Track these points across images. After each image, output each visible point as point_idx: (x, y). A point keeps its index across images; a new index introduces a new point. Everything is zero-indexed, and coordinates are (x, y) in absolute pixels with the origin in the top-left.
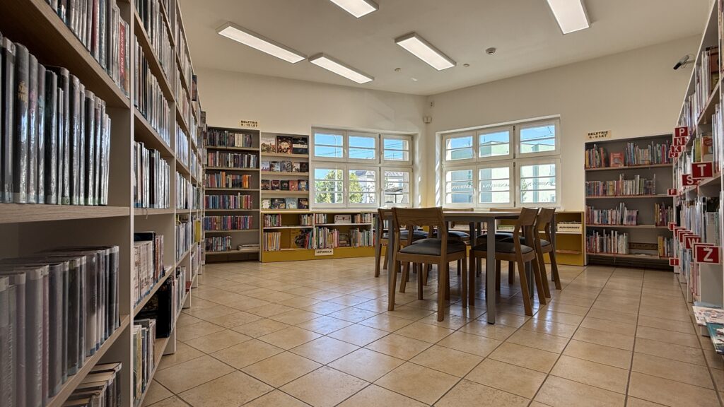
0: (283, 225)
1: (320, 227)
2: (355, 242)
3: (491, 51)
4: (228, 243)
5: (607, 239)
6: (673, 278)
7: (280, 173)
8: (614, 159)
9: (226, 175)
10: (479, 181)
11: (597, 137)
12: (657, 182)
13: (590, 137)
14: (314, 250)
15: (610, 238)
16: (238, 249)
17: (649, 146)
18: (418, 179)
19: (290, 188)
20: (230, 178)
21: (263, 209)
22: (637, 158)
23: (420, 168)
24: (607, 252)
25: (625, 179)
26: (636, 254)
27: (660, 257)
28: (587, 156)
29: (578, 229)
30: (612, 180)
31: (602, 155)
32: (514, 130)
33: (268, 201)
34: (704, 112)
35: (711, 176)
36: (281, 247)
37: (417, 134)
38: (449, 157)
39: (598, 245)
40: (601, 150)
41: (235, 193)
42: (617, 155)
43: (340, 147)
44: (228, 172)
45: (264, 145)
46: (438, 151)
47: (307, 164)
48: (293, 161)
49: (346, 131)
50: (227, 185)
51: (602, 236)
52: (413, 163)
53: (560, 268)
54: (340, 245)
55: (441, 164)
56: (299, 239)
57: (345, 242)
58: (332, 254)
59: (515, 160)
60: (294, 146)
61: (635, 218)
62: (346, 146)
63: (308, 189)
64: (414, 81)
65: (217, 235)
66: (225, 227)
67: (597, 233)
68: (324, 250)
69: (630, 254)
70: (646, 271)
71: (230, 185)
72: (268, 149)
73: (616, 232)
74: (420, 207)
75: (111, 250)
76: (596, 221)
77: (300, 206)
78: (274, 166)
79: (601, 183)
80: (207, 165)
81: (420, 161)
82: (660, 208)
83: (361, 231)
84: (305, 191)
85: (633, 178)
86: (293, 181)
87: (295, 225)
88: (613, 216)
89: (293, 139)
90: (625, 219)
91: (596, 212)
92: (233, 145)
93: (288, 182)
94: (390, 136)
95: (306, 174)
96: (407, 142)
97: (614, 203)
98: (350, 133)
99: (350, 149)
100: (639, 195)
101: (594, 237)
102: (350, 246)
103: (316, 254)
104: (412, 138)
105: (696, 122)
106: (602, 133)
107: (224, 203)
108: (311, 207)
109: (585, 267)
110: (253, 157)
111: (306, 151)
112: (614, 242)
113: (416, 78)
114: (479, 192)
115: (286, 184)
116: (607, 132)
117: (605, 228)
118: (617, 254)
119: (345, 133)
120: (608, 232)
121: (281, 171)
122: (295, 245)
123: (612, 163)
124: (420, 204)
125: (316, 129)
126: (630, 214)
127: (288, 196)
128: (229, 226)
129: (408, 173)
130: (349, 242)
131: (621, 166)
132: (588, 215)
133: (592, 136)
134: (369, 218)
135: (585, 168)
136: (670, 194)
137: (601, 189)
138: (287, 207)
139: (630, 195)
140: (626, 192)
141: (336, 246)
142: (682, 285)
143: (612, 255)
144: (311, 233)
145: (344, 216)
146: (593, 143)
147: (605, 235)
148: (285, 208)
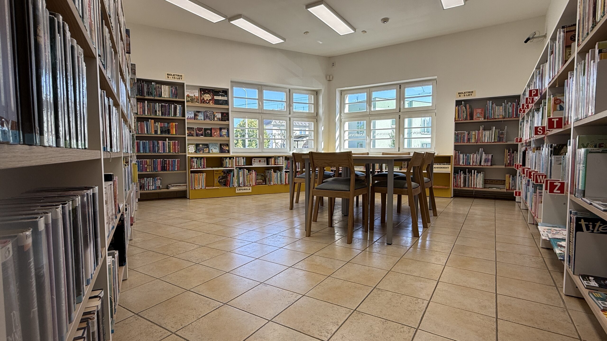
0: (207, 167)
1: (240, 168)
2: (270, 181)
3: (385, 20)
4: (158, 183)
5: (469, 177)
6: (515, 205)
7: (203, 122)
8: (477, 113)
9: (155, 123)
10: (371, 130)
11: (465, 95)
12: (507, 132)
13: (460, 96)
14: (235, 188)
15: (471, 175)
16: (167, 188)
17: (503, 104)
18: (322, 129)
19: (213, 135)
20: (158, 125)
21: (189, 153)
22: (494, 113)
23: (323, 119)
24: (468, 187)
25: (484, 129)
26: (489, 188)
27: (507, 190)
28: (457, 111)
29: (447, 169)
30: (475, 130)
31: (468, 110)
32: (400, 88)
33: (193, 146)
34: (556, 77)
35: (562, 128)
36: (206, 186)
37: (321, 89)
38: (346, 110)
39: (462, 181)
40: (468, 106)
41: (164, 139)
42: (479, 111)
43: (256, 99)
44: (157, 120)
45: (188, 96)
46: (338, 104)
47: (228, 114)
48: (215, 111)
49: (261, 85)
50: (156, 132)
51: (465, 174)
52: (317, 114)
53: (437, 200)
54: (257, 184)
55: (340, 116)
56: (222, 179)
57: (262, 181)
58: (250, 191)
59: (400, 113)
60: (216, 98)
61: (490, 161)
62: (261, 99)
63: (228, 135)
64: (319, 43)
65: (148, 176)
66: (155, 169)
67: (462, 172)
68: (244, 188)
69: (485, 188)
70: (496, 201)
71: (159, 132)
72: (192, 100)
73: (476, 171)
74: (323, 152)
75: (93, 191)
76: (461, 163)
77: (222, 151)
78: (198, 116)
79: (466, 133)
80: (137, 114)
81: (323, 113)
82: (509, 152)
83: (275, 172)
84: (226, 138)
85: (490, 129)
86: (215, 129)
87: (218, 167)
88: (474, 158)
89: (215, 92)
90: (483, 161)
91: (461, 156)
92: (160, 96)
93: (211, 129)
94: (300, 91)
95: (226, 123)
96: (313, 96)
97: (475, 149)
98: (264, 88)
99: (264, 101)
100: (494, 142)
101: (459, 175)
102: (266, 184)
103: (237, 192)
104: (316, 93)
105: (547, 85)
106: (469, 92)
107: (154, 147)
108: (231, 151)
109: (452, 199)
110: (179, 107)
111: (226, 103)
112: (474, 179)
113: (321, 42)
114: (371, 140)
115: (209, 131)
116: (472, 92)
117: (468, 168)
118: (476, 188)
119: (260, 87)
120: (470, 172)
121: (204, 120)
122: (218, 183)
123: (475, 117)
124: (323, 149)
125: (235, 83)
126: (486, 157)
127: (210, 142)
128: (159, 168)
129: (313, 123)
130: (265, 181)
131: (482, 119)
132: (455, 158)
133: (461, 95)
134: (281, 161)
135: (455, 121)
136: (517, 142)
137: (466, 138)
138: (211, 152)
139: (487, 142)
140: (485, 139)
141: (254, 184)
142: (522, 210)
143: (472, 189)
144: (232, 174)
145: (260, 159)
146: (462, 101)
147: (467, 173)
148: (209, 152)
